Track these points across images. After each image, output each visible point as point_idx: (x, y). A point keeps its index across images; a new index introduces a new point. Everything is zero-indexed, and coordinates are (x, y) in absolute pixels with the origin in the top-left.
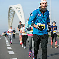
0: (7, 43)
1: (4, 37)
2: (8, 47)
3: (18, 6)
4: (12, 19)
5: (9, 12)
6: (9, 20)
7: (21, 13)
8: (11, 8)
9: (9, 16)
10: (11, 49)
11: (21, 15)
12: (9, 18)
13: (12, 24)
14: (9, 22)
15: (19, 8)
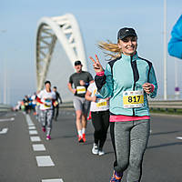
0: (31, 132)
1: (24, 113)
2: (34, 146)
3: (65, 19)
4: (46, 60)
5: (39, 38)
6: (38, 61)
7: (73, 42)
8: (43, 24)
9: (37, 49)
10: (44, 149)
11: (74, 49)
12: (38, 55)
13: (46, 75)
14: (38, 68)
15: (69, 27)
